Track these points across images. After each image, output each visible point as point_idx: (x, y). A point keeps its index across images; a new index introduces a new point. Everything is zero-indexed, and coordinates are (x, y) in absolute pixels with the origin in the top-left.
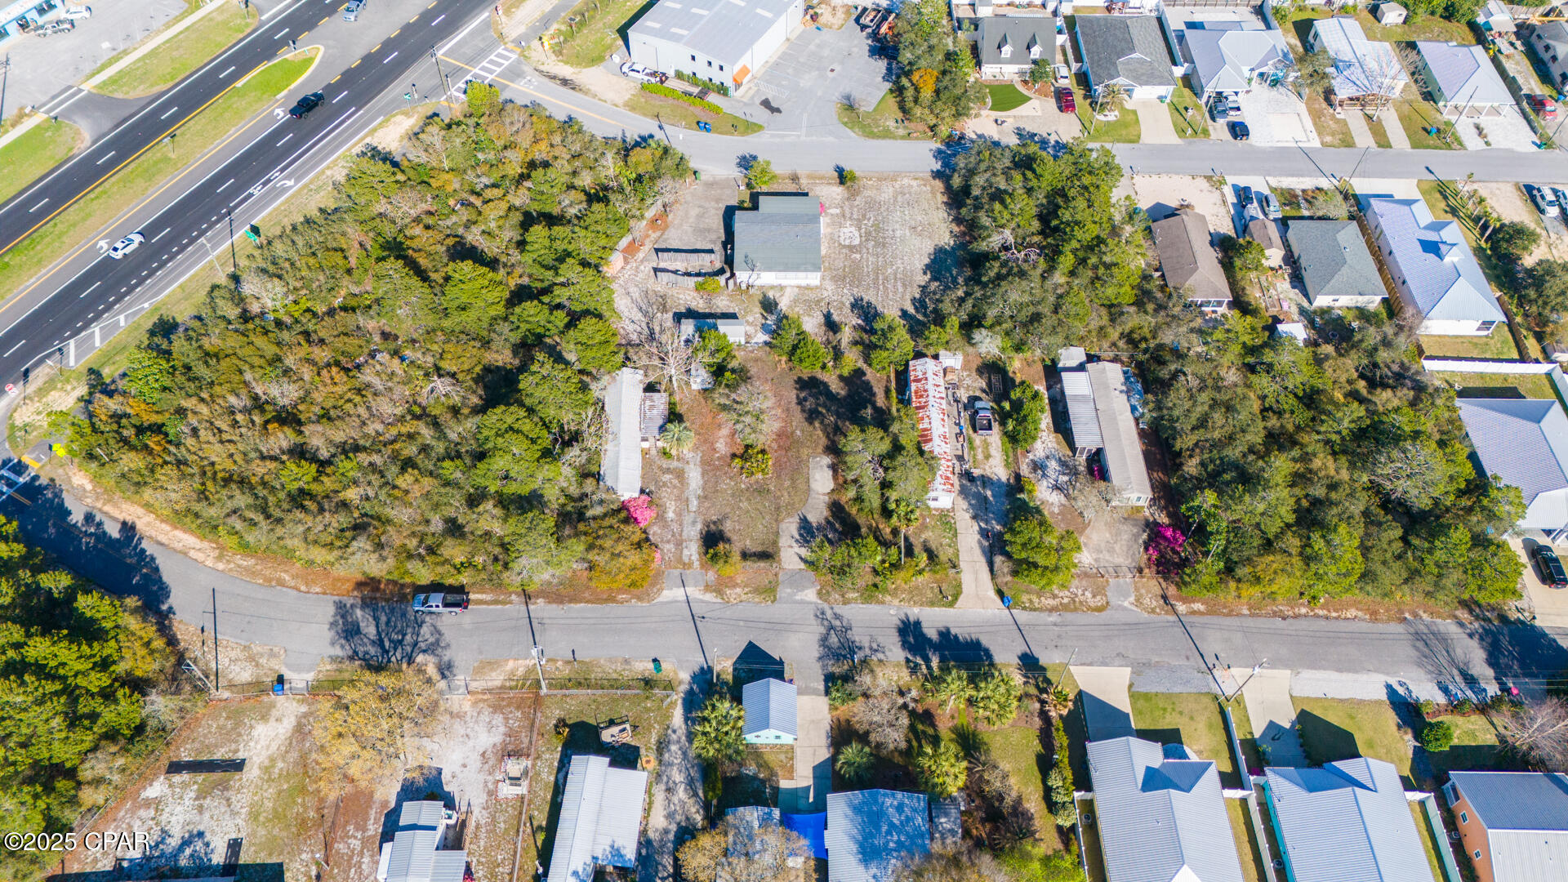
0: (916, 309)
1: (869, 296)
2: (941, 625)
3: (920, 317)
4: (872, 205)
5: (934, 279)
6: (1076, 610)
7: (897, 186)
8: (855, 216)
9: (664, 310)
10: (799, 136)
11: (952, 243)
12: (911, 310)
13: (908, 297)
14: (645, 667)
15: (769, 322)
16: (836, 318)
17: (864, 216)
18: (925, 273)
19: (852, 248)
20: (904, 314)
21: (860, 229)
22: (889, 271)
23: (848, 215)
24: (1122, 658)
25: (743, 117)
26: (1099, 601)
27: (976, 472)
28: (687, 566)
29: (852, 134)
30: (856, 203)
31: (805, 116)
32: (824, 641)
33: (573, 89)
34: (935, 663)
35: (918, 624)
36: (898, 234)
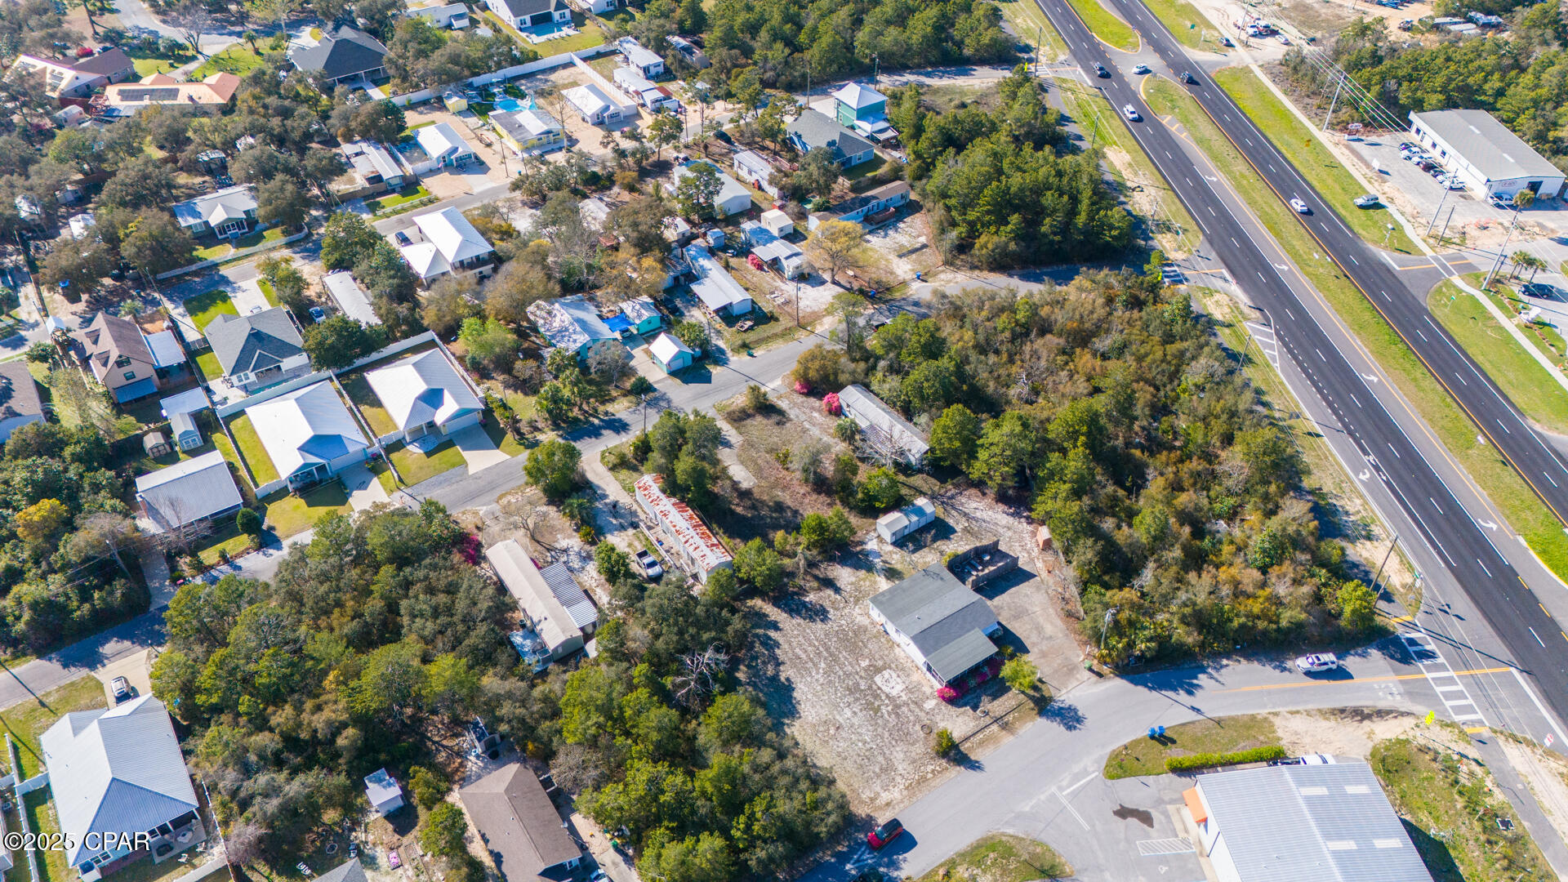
0: (769, 638)
1: (819, 626)
2: (602, 439)
3: (761, 631)
4: (901, 734)
5: (775, 678)
6: (519, 487)
7: (898, 779)
8: (905, 709)
9: (965, 529)
10: (1061, 789)
11: (788, 731)
12: (772, 634)
13: (785, 646)
14: (758, 352)
15: (877, 560)
16: (830, 592)
17: (897, 715)
18: (788, 679)
19: (879, 670)
20: (775, 626)
21: (887, 696)
22: (823, 665)
23: (912, 706)
24: (476, 477)
25: (1143, 779)
26: (504, 501)
27: (631, 531)
28: (780, 397)
29: (1011, 831)
30: (918, 727)
31: (1087, 827)
32: (669, 401)
33: (1342, 711)
34: (596, 421)
35: (618, 432)
36: (848, 713)
